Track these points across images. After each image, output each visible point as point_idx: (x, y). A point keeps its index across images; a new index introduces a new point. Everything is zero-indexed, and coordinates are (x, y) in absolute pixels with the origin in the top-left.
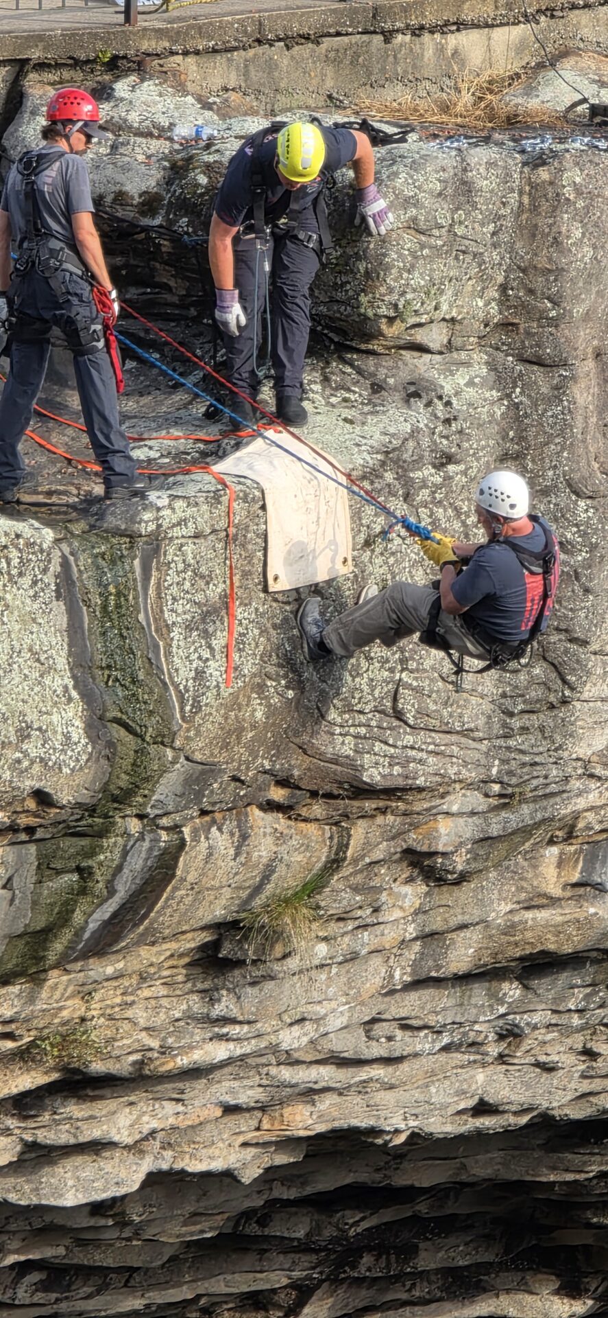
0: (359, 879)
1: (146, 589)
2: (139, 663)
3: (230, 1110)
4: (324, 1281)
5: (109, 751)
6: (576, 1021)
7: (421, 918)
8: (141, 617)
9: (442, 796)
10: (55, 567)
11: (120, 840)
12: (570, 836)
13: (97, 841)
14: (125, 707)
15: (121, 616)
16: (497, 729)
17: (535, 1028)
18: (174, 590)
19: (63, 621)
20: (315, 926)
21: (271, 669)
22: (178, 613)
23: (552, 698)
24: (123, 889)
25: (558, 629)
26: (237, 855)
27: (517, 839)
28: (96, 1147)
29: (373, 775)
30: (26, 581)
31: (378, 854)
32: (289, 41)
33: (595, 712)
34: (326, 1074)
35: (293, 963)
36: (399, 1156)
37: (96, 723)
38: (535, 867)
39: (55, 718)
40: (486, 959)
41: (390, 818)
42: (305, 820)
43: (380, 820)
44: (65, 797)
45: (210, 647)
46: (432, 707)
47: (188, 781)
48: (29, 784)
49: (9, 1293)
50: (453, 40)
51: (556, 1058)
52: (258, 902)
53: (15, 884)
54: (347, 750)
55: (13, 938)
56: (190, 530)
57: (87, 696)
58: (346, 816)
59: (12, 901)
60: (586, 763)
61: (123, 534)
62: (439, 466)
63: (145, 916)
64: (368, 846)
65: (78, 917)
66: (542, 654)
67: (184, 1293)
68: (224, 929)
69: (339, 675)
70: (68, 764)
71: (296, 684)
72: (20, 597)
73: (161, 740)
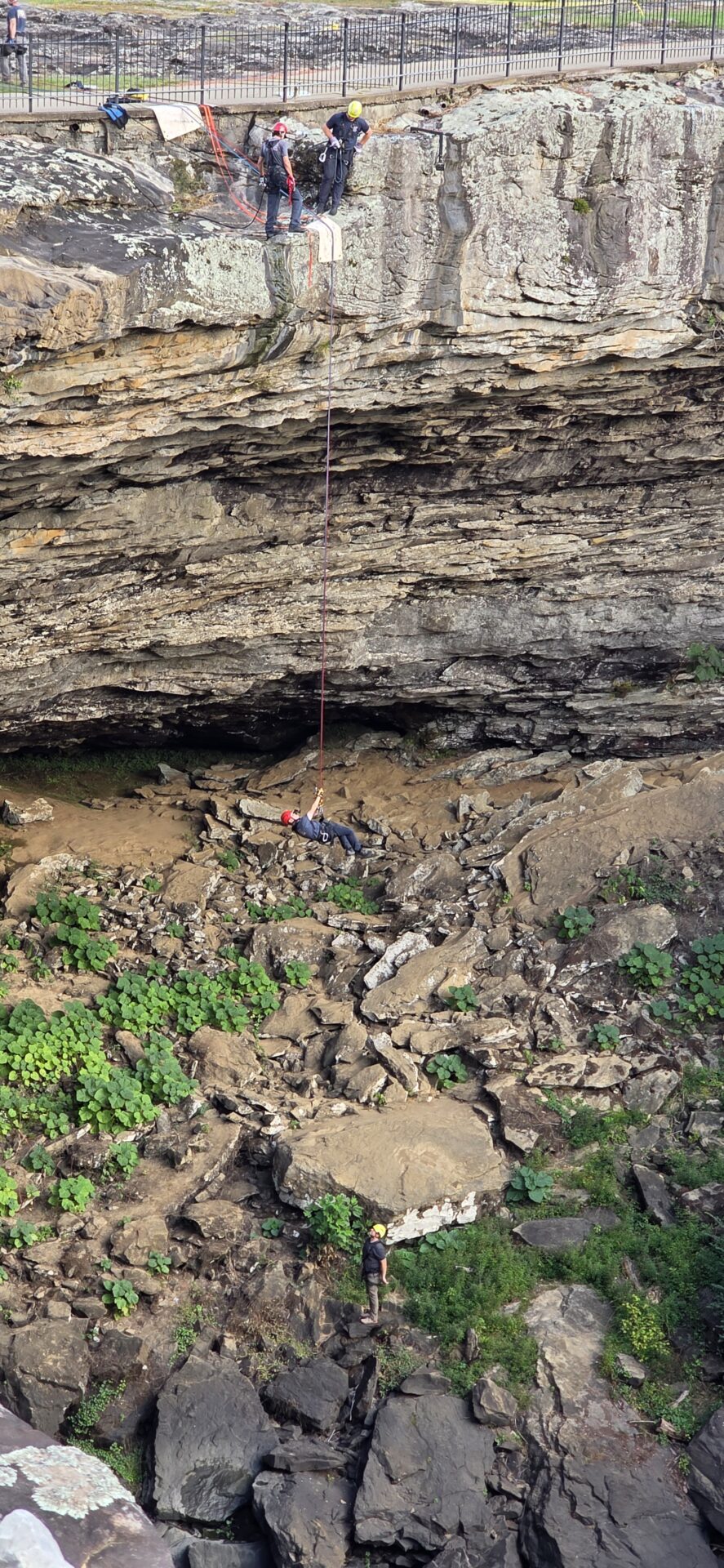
0: (343, 340)
1: (287, 259)
2: (284, 280)
3: (307, 402)
4: (330, 449)
5: (276, 304)
6: (402, 380)
7: (360, 351)
8: (285, 267)
9: (367, 318)
10: (262, 253)
11: (278, 329)
12: (401, 330)
13: (272, 329)
14: (280, 292)
15: (280, 267)
16: (382, 300)
17: (390, 382)
18: (294, 260)
19: (264, 268)
20: (331, 353)
21: (320, 282)
22: (296, 266)
23: (397, 292)
24: (279, 341)
25: (399, 273)
26: (310, 333)
27: (386, 330)
28: (270, 412)
29: (347, 312)
30: (254, 257)
31: (349, 334)
32: (328, 108)
33: (409, 296)
34: (333, 393)
35: (325, 363)
36: (352, 416)
37: (273, 295)
38: (391, 338)
39: (261, 295)
40: (377, 363)
41: (352, 324)
42: (329, 324)
43: (349, 324)
44: (264, 317)
45: (304, 276)
46: (364, 293)
47: (297, 312)
48: (254, 313)
49: (246, 451)
50: (373, 108)
52: (315, 346)
53: (250, 340)
54: (340, 304)
55: (248, 355)
56: (299, 244)
57: (270, 289)
58: (340, 323)
59: (249, 345)
60: (406, 310)
61: (280, 244)
62: (367, 227)
63: (285, 349)
64: (346, 331)
65: (267, 350)
66: (394, 280)
67: (293, 452)
68: (308, 353)
69: (338, 285)
70: (265, 309)
71: (327, 287)
72: (252, 261)
73: (291, 301)
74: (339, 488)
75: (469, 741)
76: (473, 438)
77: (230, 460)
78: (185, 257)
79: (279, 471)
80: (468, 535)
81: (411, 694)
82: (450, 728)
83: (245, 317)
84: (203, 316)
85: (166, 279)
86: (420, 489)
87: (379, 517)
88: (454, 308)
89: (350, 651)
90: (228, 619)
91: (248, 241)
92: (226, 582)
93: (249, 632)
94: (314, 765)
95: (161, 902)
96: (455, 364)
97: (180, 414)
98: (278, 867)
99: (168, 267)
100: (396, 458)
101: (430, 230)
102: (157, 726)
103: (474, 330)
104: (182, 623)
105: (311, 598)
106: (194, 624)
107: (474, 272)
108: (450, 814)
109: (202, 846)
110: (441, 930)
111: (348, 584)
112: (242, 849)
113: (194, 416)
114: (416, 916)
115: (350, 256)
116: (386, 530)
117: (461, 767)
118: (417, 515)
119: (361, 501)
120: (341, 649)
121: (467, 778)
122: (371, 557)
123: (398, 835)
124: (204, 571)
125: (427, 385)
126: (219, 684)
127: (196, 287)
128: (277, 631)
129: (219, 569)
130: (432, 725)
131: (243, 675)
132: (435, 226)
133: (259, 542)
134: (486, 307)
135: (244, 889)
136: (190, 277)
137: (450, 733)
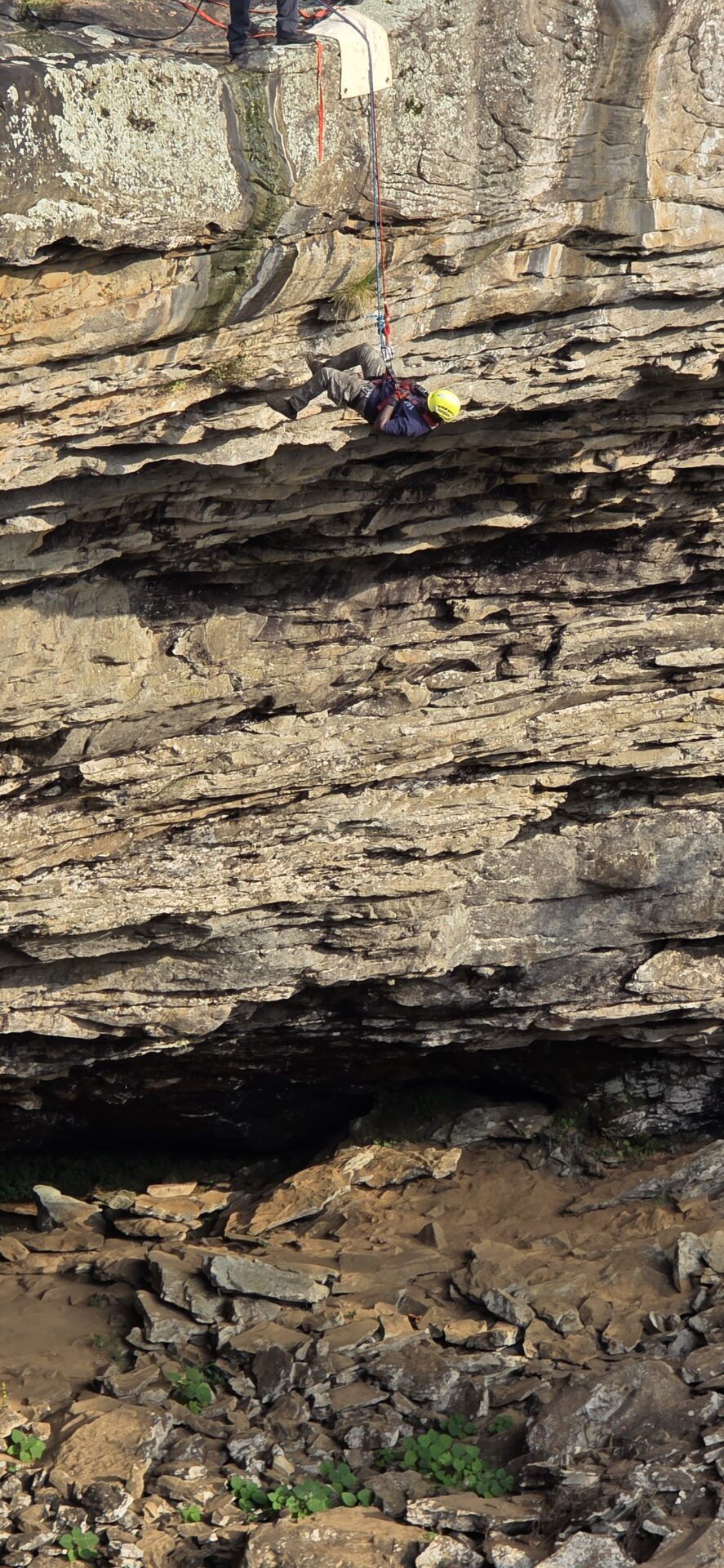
0: (399, 272)
1: (272, 104)
2: (269, 148)
3: (326, 408)
4: (379, 508)
5: (253, 200)
6: (526, 353)
7: (435, 295)
8: (270, 121)
9: (447, 223)
10: (219, 92)
11: (260, 252)
12: (521, 246)
13: (246, 252)
14: (260, 171)
15: (258, 120)
16: (478, 183)
17: (503, 358)
18: (289, 104)
19: (225, 124)
20: (374, 300)
21: (346, 150)
22: (291, 117)
23: (510, 165)
24: (262, 280)
25: (513, 124)
26: (328, 259)
27: (491, 247)
28: (249, 432)
29: (406, 211)
30: (202, 100)
31: (410, 258)
33: (535, 172)
35: (361, 322)
37: (245, 182)
38: (502, 264)
39: (221, 180)
40: (474, 318)
41: (417, 236)
42: (368, 238)
43: (411, 237)
44: (227, 227)
45: (310, 137)
46: (441, 171)
47: (299, 216)
48: (206, 219)
49: (199, 516)
51: (514, 375)
52: (340, 287)
53: (199, 277)
54: (389, 195)
55: (197, 310)
56: (298, 68)
57: (239, 167)
58: (391, 236)
59: (198, 288)
60: (531, 202)
61: (258, 71)
62: (443, 29)
63: (275, 296)
64: (404, 253)
65: (236, 297)
66: (504, 139)
67: (300, 515)
68: (321, 303)
69: (386, 153)
70: (229, 208)
71: (361, 158)
72: (199, 109)
73: (282, 193)
74: (402, 590)
75: (694, 1117)
76: (682, 473)
77: (165, 537)
78: (55, 104)
79: (271, 557)
80: (678, 679)
81: (566, 1021)
82: (654, 1091)
83: (187, 230)
84: (98, 228)
85: (15, 151)
86: (574, 586)
87: (487, 648)
88: (635, 195)
89: (434, 934)
90: (174, 875)
91: (188, 66)
92: (167, 797)
93: (220, 903)
94: (367, 1178)
95: (47, 1483)
96: (640, 314)
97: (55, 441)
98: (296, 1399)
99: (19, 127)
100: (519, 521)
101: (578, 30)
102: (29, 1105)
103: (678, 243)
104: (76, 884)
105: (347, 827)
106: (102, 888)
107: (674, 116)
108: (658, 1275)
109: (131, 1359)
110: (649, 1526)
111: (427, 793)
112: (219, 1363)
113: (85, 445)
114: (593, 1499)
115: (408, 91)
116: (501, 676)
117: (679, 1175)
118: (569, 642)
119: (446, 617)
120: (415, 932)
121: (693, 1198)
122: (473, 735)
123: (550, 1322)
124: (120, 774)
125: (580, 363)
126: (157, 1014)
127: (80, 167)
128: (279, 896)
129: (152, 769)
130: (615, 1087)
131: (209, 994)
132: (587, 21)
133: (234, 710)
134: (703, 190)
135: (224, 1449)
136: (64, 146)
137: (652, 1102)
